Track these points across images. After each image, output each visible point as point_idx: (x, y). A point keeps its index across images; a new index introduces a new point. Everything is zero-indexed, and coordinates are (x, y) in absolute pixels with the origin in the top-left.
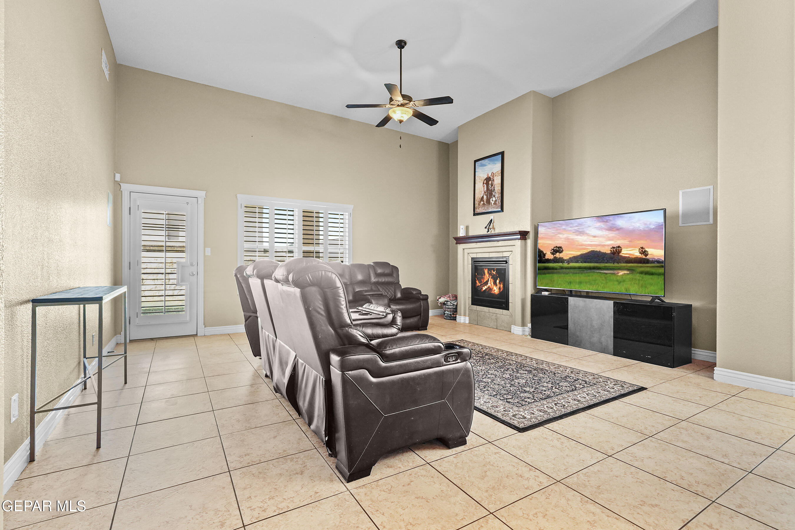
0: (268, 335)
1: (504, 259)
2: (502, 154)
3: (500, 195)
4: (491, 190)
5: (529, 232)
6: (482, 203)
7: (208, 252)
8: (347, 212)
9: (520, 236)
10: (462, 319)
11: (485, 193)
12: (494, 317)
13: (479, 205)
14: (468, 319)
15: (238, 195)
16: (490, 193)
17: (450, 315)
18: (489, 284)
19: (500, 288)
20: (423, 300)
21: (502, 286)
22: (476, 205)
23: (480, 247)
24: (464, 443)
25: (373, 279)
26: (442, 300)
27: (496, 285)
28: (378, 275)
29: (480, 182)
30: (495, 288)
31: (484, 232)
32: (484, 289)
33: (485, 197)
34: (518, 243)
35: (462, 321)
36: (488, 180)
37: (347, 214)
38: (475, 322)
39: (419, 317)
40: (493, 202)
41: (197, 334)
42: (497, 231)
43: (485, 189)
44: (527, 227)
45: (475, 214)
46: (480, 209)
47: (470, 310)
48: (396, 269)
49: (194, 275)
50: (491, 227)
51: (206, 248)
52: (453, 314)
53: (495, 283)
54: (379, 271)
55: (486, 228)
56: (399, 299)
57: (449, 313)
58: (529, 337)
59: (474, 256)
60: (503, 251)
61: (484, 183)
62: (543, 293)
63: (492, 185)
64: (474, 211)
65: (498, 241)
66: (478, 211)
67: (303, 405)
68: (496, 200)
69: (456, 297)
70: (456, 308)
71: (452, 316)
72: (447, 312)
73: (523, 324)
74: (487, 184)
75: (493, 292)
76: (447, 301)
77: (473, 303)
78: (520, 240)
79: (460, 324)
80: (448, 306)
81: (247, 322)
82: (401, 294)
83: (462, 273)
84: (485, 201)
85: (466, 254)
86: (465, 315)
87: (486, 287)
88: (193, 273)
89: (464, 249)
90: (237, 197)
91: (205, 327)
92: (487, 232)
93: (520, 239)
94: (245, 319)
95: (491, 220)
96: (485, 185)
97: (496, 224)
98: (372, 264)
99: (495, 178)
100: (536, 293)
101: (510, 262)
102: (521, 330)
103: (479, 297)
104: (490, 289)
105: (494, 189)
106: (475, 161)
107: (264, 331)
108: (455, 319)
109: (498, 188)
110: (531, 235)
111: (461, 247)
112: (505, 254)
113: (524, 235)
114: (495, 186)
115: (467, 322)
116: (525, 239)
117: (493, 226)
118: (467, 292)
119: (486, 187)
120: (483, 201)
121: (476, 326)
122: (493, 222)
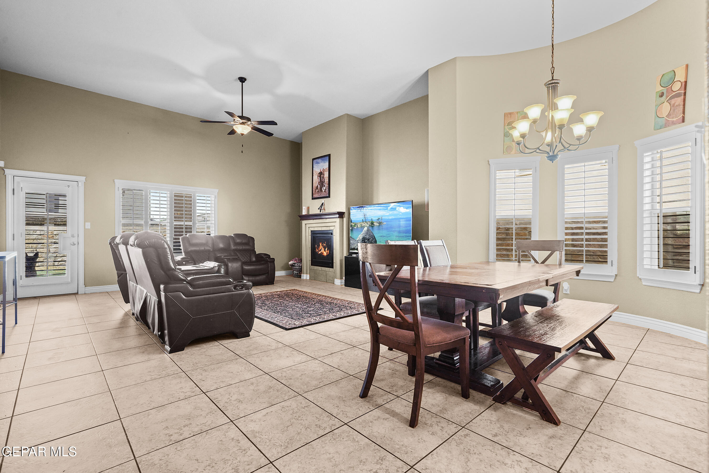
0: (133, 284)
1: (331, 232)
2: (329, 155)
3: (328, 185)
4: (323, 181)
5: (345, 212)
6: (317, 190)
7: (88, 225)
8: (213, 195)
9: (338, 216)
10: (305, 276)
11: (319, 183)
12: (325, 274)
13: (315, 192)
14: (309, 276)
15: (115, 180)
16: (322, 183)
17: (297, 273)
18: (322, 251)
19: (327, 253)
20: (270, 262)
21: (328, 252)
22: (314, 192)
23: (316, 222)
24: (248, 335)
25: (233, 247)
26: (291, 263)
27: (325, 251)
28: (236, 244)
29: (316, 175)
30: (325, 253)
31: (318, 212)
32: (319, 253)
33: (319, 186)
34: (338, 220)
35: (305, 278)
36: (321, 174)
37: (213, 196)
38: (314, 278)
39: (267, 275)
40: (324, 190)
41: (78, 293)
42: (327, 211)
43: (319, 181)
44: (343, 209)
45: (313, 199)
46: (316, 194)
47: (310, 269)
48: (253, 239)
49: (75, 244)
50: (323, 208)
51: (86, 223)
52: (299, 273)
53: (325, 250)
54: (238, 241)
55: (319, 209)
56: (254, 262)
57: (296, 272)
58: (344, 286)
59: (313, 229)
60: (330, 226)
61: (318, 176)
62: (353, 255)
63: (323, 178)
64: (312, 196)
65: (326, 218)
66: (315, 196)
67: (150, 321)
68: (325, 189)
69: (301, 261)
70: (301, 269)
71: (299, 274)
72: (295, 272)
73: (341, 278)
74: (320, 177)
75: (323, 254)
76: (295, 263)
77: (312, 265)
78: (339, 219)
79: (303, 280)
80: (295, 267)
81: (120, 278)
82: (256, 258)
83: (304, 242)
84: (319, 189)
85: (307, 228)
86: (307, 274)
87: (320, 252)
88: (74, 243)
89: (306, 224)
90: (114, 182)
91: (85, 287)
92: (320, 212)
93: (339, 217)
94: (118, 275)
95: (323, 204)
96: (319, 178)
97: (326, 206)
98: (233, 235)
99: (325, 173)
100: (348, 256)
101: (334, 234)
102: (340, 282)
103: (316, 259)
104: (322, 253)
105: (324, 181)
106: (313, 159)
107: (130, 282)
108: (300, 277)
109: (326, 180)
110: (346, 215)
111: (304, 222)
112: (331, 228)
113: (341, 215)
114: (325, 179)
115: (308, 278)
116: (343, 218)
117: (324, 208)
118: (308, 256)
119: (319, 179)
120: (318, 189)
121: (314, 281)
122: (324, 205)
